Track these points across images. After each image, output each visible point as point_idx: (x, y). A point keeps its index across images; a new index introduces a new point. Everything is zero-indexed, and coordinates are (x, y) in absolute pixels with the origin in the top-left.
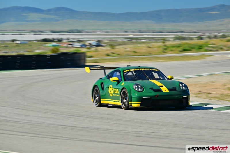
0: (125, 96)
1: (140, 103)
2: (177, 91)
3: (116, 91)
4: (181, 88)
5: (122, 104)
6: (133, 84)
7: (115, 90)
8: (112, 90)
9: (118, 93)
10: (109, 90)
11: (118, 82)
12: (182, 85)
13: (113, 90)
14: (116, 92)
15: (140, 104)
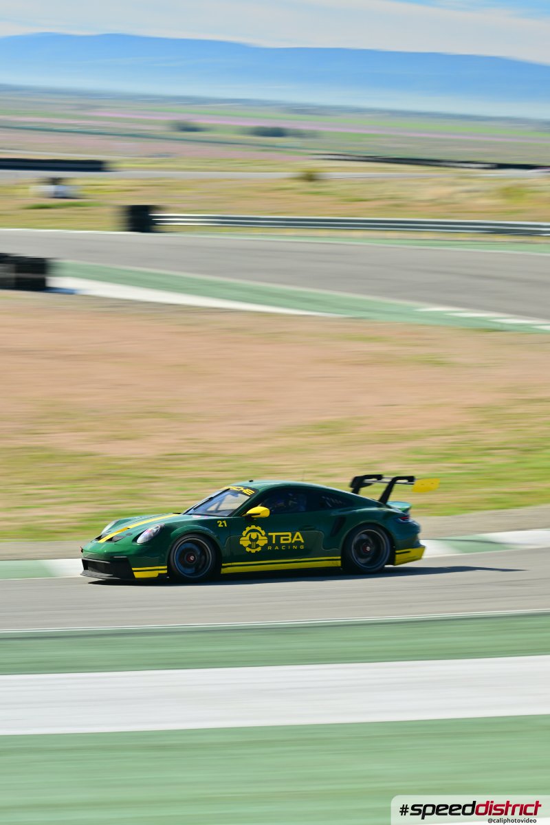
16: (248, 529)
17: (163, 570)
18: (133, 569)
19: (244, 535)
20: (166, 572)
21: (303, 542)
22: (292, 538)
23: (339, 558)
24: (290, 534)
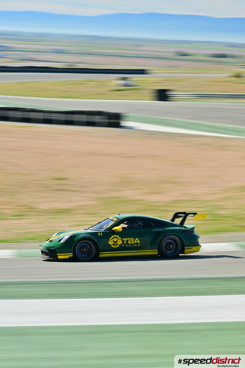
16: (113, 237)
17: (71, 255)
18: (58, 254)
19: (111, 239)
20: (72, 256)
21: (139, 243)
22: (134, 241)
23: (157, 250)
24: (133, 239)
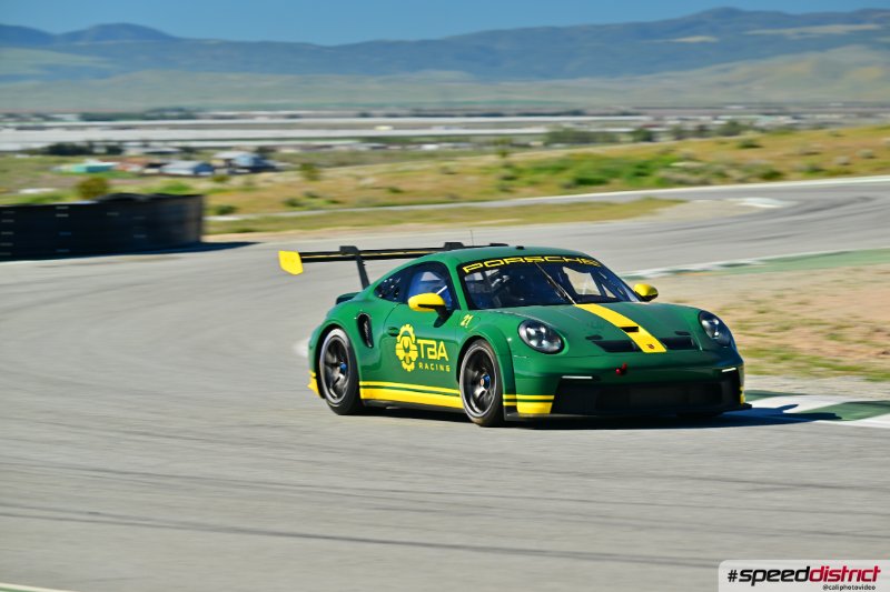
0: (481, 372)
1: (552, 397)
2: (697, 347)
3: (434, 350)
4: (709, 333)
5: (470, 405)
6: (517, 322)
7: (426, 346)
8: (415, 347)
9: (443, 358)
10: (399, 346)
11: (444, 313)
12: (712, 324)
13: (419, 346)
14: (432, 353)
15: (550, 404)
